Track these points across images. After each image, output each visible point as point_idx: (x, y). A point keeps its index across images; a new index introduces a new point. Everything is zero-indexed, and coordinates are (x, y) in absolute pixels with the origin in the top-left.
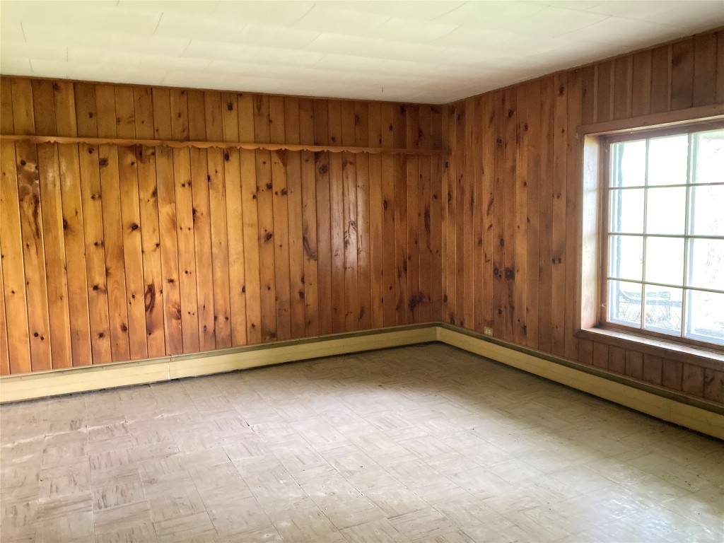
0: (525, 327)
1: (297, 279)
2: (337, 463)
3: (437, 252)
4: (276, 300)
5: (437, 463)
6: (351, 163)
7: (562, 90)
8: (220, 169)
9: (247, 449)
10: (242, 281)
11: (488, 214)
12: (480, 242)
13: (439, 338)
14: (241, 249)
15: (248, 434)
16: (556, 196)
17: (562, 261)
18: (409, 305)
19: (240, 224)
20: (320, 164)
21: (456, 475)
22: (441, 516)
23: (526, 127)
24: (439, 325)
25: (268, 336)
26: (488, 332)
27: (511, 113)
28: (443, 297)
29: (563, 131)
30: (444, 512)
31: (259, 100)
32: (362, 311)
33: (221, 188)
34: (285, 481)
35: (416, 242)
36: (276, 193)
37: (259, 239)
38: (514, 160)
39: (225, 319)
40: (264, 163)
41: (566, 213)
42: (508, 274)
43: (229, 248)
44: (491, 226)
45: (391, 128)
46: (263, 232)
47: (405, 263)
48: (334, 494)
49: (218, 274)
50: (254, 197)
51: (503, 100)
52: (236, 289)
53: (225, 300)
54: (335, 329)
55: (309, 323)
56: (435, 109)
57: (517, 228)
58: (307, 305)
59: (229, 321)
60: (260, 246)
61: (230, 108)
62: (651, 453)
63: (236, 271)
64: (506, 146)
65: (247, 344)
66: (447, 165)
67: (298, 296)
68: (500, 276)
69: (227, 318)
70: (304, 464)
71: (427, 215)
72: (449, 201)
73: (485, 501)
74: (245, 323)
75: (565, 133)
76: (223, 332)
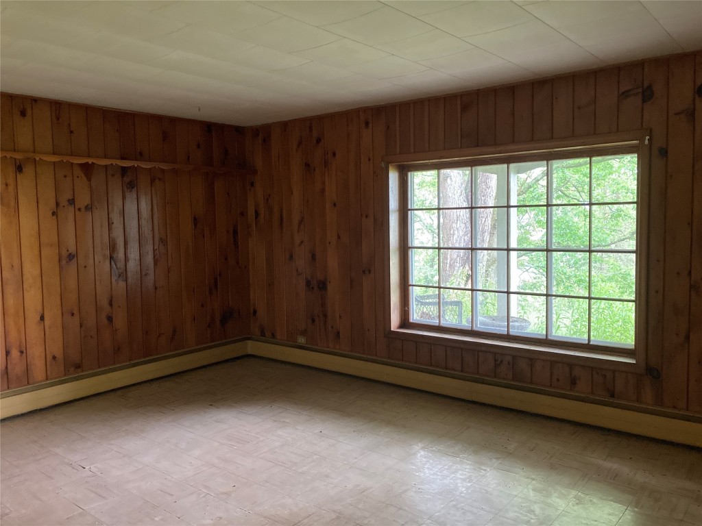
0: (338, 333)
1: (104, 302)
2: (206, 487)
3: (245, 267)
4: (81, 326)
5: (305, 469)
6: (160, 179)
7: (367, 124)
8: (11, 181)
9: (96, 493)
10: (40, 308)
11: (298, 232)
12: (291, 257)
13: (250, 352)
14: (38, 272)
15: (88, 477)
16: (364, 216)
17: (372, 272)
18: (221, 321)
19: (38, 245)
20: (127, 179)
21: (327, 476)
22: (334, 516)
23: (334, 154)
24: (249, 339)
25: (72, 367)
26: (302, 340)
27: (319, 140)
28: (252, 311)
29: (369, 160)
30: (334, 511)
31: (58, 108)
32: (174, 332)
33: (12, 203)
34: (160, 517)
35: (226, 259)
36: (79, 209)
37: (60, 261)
38: (324, 183)
39: (19, 354)
40: (65, 176)
41: (374, 231)
42: (321, 286)
43: (24, 272)
44: (302, 242)
45: (198, 146)
46: (64, 253)
47: (216, 280)
48: (221, 518)
49: (10, 302)
50: (54, 214)
51: (311, 128)
52: (33, 317)
53: (19, 331)
54: (147, 353)
55: (119, 348)
56: (239, 131)
57: (328, 244)
58: (116, 330)
59: (24, 355)
60: (61, 268)
61: (23, 114)
62: (468, 428)
63: (33, 297)
64: (314, 170)
65: (47, 379)
66: (252, 184)
67: (106, 321)
68: (313, 288)
69: (22, 352)
70: (172, 495)
71: (235, 233)
72: (256, 218)
73: (364, 493)
74: (44, 356)
75: (371, 161)
76: (17, 368)
